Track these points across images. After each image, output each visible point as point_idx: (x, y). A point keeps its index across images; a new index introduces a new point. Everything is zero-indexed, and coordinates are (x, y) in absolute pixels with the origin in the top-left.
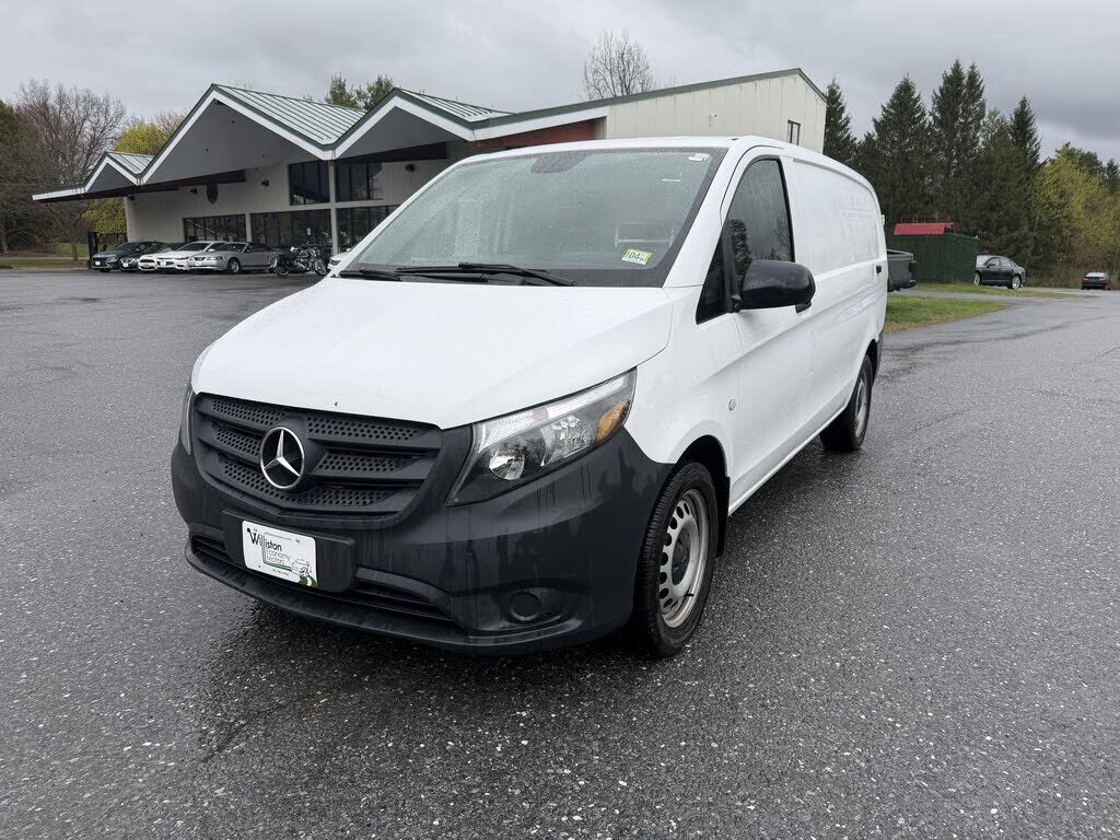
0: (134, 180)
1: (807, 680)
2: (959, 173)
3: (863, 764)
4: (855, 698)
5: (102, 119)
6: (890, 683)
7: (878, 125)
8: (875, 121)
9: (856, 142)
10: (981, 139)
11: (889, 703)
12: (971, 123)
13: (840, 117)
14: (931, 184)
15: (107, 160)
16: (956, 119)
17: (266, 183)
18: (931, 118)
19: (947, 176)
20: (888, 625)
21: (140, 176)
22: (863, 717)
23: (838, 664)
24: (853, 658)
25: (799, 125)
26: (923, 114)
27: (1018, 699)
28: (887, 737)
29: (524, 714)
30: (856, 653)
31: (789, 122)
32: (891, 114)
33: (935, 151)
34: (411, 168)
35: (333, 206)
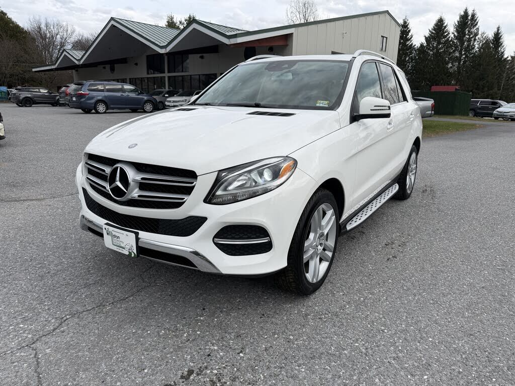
0: (77, 62)
1: (345, 306)
2: (465, 62)
3: (364, 350)
4: (367, 316)
5: (65, 34)
6: (386, 309)
7: (426, 39)
8: (425, 37)
9: (416, 47)
10: (477, 46)
11: (384, 319)
12: (472, 38)
13: (408, 35)
14: (451, 67)
15: (65, 53)
16: (464, 36)
17: (136, 64)
18: (452, 36)
19: (459, 63)
20: (392, 280)
21: (79, 60)
22: (369, 326)
23: (362, 299)
24: (370, 296)
25: (387, 38)
26: (449, 33)
27: (449, 320)
28: (379, 337)
29: (202, 318)
30: (372, 294)
31: (382, 36)
32: (433, 33)
33: (454, 51)
34: (202, 57)
35: (166, 75)
